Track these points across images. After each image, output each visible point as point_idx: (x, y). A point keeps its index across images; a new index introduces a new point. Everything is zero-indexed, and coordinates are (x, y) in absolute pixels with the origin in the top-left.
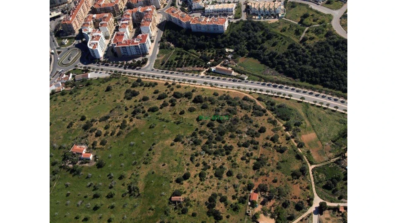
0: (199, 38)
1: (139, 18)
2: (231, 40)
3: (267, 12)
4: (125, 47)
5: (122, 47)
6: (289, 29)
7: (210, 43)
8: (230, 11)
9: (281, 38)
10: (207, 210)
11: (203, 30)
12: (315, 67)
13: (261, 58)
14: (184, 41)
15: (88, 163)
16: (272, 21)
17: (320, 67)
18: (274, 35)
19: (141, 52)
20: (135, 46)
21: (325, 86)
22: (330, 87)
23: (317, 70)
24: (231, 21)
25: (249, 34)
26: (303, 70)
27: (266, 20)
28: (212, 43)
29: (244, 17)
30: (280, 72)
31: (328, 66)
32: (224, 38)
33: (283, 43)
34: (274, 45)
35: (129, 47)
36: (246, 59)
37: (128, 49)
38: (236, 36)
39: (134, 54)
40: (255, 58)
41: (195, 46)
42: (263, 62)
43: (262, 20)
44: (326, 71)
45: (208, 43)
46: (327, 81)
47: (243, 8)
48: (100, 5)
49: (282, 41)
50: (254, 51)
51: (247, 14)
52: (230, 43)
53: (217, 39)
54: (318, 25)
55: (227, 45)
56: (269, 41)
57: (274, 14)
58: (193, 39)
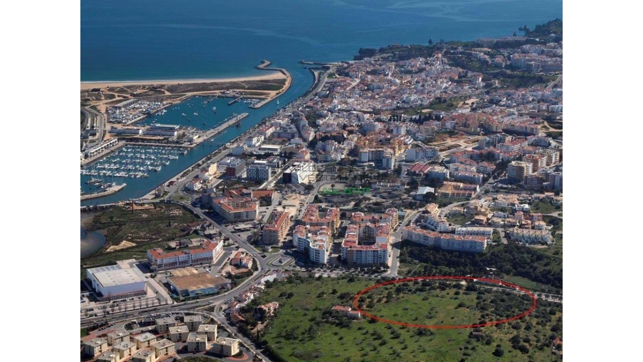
0: (450, 255)
1: (367, 234)
2: (491, 259)
3: (533, 239)
4: (361, 251)
5: (357, 251)
7: (465, 261)
8: (487, 234)
9: (555, 260)
10: (512, 345)
11: (456, 247)
13: (531, 276)
14: (432, 256)
15: (357, 319)
16: (539, 247)
18: (545, 257)
19: (379, 261)
20: (374, 251)
24: (489, 243)
25: (513, 256)
27: (532, 246)
28: (468, 260)
29: (505, 241)
32: (484, 257)
33: (556, 263)
34: (546, 265)
35: (366, 252)
36: (512, 277)
37: (363, 255)
38: (497, 256)
39: (370, 262)
40: (524, 277)
41: (446, 263)
42: (535, 279)
43: (527, 245)
45: (463, 260)
47: (503, 234)
48: (310, 219)
49: (556, 262)
50: (522, 269)
51: (507, 239)
52: (490, 262)
53: (474, 257)
55: (487, 264)
56: (539, 262)
57: (542, 241)
58: (444, 255)
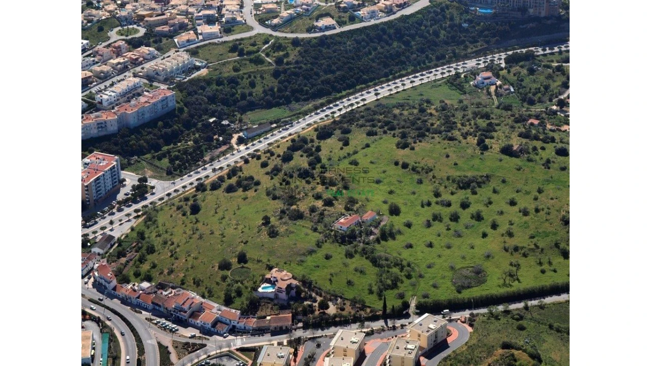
0: (156, 129)
4: (99, 178)
6: (241, 66)
9: (250, 76)
12: (333, 72)
13: (260, 105)
14: (141, 142)
16: (200, 73)
17: (338, 69)
18: (236, 79)
21: (365, 82)
22: (371, 80)
23: (338, 73)
26: (327, 82)
30: (306, 100)
31: (345, 64)
34: (253, 85)
35: (104, 175)
40: (253, 110)
43: (187, 78)
44: (351, 69)
46: (361, 76)
49: (255, 77)
54: (267, 46)
56: (239, 86)
